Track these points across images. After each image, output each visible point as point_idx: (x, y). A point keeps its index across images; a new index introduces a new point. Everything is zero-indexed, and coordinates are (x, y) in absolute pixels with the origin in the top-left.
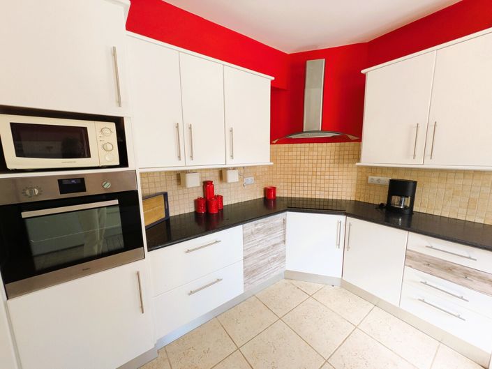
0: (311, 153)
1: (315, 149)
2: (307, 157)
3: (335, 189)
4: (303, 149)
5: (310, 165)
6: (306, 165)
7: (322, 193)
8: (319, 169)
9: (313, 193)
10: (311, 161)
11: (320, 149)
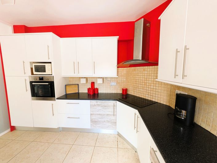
0: (144, 72)
1: (146, 70)
2: (142, 74)
3: (157, 96)
4: (140, 70)
5: (143, 79)
6: (142, 79)
7: (149, 96)
8: (148, 82)
9: (145, 95)
10: (144, 77)
11: (148, 70)
